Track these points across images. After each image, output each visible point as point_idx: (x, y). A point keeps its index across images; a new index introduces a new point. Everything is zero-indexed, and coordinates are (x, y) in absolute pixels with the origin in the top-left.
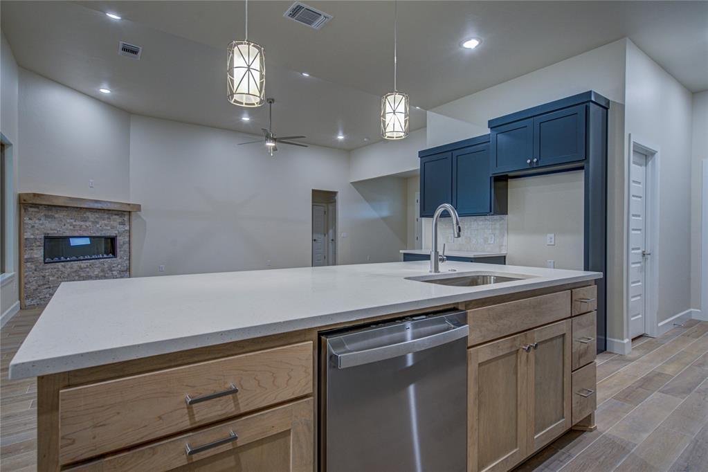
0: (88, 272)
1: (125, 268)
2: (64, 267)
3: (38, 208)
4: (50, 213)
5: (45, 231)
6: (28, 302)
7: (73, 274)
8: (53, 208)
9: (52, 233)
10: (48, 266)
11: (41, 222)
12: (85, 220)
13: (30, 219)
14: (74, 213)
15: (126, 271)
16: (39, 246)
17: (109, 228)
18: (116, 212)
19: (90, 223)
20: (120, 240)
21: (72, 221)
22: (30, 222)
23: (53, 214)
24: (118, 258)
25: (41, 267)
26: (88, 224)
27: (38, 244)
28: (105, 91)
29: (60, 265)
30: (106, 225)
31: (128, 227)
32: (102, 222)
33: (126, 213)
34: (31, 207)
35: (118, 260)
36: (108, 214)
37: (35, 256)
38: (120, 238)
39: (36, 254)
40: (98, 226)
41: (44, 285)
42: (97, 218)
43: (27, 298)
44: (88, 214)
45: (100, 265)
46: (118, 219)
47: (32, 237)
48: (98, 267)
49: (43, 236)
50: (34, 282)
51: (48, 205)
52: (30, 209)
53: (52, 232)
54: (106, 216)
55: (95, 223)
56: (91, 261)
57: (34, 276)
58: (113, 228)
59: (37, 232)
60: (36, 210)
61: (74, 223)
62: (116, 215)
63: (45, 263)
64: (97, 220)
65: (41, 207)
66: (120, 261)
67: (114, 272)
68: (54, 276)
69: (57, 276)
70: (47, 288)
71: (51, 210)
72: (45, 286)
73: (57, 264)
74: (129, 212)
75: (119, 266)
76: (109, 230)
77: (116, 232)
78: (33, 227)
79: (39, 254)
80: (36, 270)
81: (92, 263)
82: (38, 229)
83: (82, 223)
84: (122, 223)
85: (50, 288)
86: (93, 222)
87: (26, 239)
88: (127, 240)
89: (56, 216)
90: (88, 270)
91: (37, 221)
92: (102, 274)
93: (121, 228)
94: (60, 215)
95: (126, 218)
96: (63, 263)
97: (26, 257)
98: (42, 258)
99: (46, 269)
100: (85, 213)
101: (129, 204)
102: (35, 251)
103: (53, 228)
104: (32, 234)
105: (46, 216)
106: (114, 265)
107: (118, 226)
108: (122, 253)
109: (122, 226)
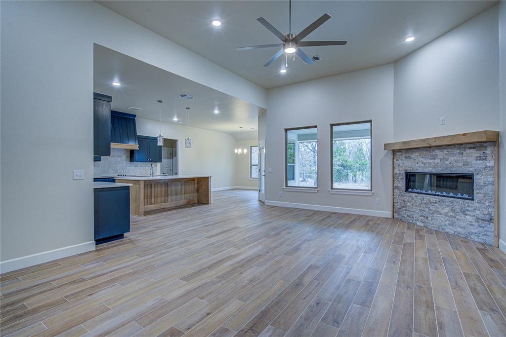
0: (437, 207)
1: (487, 217)
2: (416, 197)
3: (401, 152)
4: (408, 155)
5: (405, 169)
8: (410, 151)
9: (409, 170)
10: (407, 194)
11: (403, 162)
12: (434, 157)
13: (397, 160)
14: (425, 153)
16: (402, 179)
17: (461, 164)
18: (472, 146)
20: (479, 180)
21: (422, 159)
22: (397, 162)
23: (410, 155)
24: (476, 200)
25: (402, 194)
26: (437, 161)
27: (401, 177)
29: (414, 195)
30: (457, 161)
32: (452, 159)
34: (398, 152)
35: (475, 204)
36: (460, 148)
37: (399, 185)
38: (479, 176)
40: (447, 163)
41: (404, 207)
42: (446, 155)
44: (437, 152)
45: (450, 204)
46: (474, 153)
47: (399, 172)
48: (447, 205)
51: (407, 149)
54: (458, 151)
55: (444, 160)
56: (440, 197)
58: (466, 164)
59: (401, 169)
60: (400, 153)
61: (424, 161)
62: (471, 148)
63: (405, 192)
64: (446, 157)
65: (403, 151)
66: (478, 205)
67: (468, 217)
69: (411, 203)
70: (405, 210)
71: (408, 152)
73: (412, 194)
75: (477, 212)
76: (461, 167)
77: (472, 169)
78: (399, 165)
79: (402, 184)
81: (442, 200)
82: (401, 167)
83: (432, 161)
84: (482, 158)
85: (407, 210)
86: (441, 159)
87: (396, 174)
89: (412, 156)
90: (437, 205)
91: (400, 161)
92: (452, 214)
93: (480, 164)
94: (415, 155)
95: (489, 151)
96: (416, 194)
98: (404, 188)
99: (405, 196)
100: (434, 151)
102: (400, 182)
103: (410, 166)
104: (399, 170)
105: (406, 157)
106: (468, 208)
107: (474, 161)
108: (480, 195)
109: (481, 162)
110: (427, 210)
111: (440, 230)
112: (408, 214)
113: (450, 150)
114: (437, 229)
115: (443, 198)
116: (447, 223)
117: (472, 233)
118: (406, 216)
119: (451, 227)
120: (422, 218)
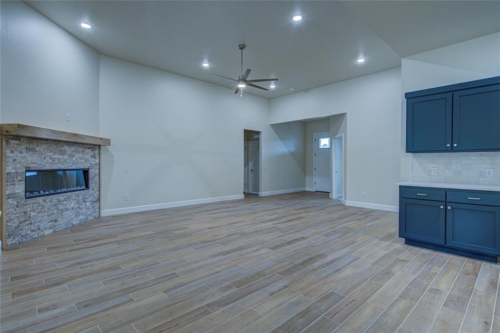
0: (66, 205)
1: (96, 199)
2: (44, 201)
3: (20, 140)
4: (31, 146)
5: (26, 165)
6: (9, 242)
7: (52, 208)
8: (35, 141)
9: (34, 167)
10: (30, 201)
11: (22, 155)
12: (63, 153)
13: (12, 152)
14: (54, 146)
15: (97, 201)
16: (21, 180)
17: (83, 161)
18: (90, 146)
19: (67, 157)
20: (92, 173)
21: (52, 154)
22: (12, 155)
23: (34, 147)
24: (90, 189)
25: (22, 202)
26: (66, 157)
27: (19, 178)
28: (86, 26)
29: (40, 199)
30: (81, 158)
31: (98, 160)
32: (77, 156)
33: (96, 146)
34: (12, 139)
35: (90, 191)
36: (82, 147)
37: (17, 191)
38: (92, 170)
39: (18, 189)
40: (74, 159)
42: (73, 151)
43: (9, 236)
44: (66, 147)
45: (75, 197)
46: (90, 152)
47: (14, 171)
48: (74, 199)
49: (25, 169)
50: (16, 220)
51: (30, 138)
52: (11, 141)
53: (33, 165)
54: (81, 150)
55: (72, 156)
56: (68, 194)
57: (15, 212)
58: (86, 161)
59: (18, 165)
60: (18, 142)
61: (54, 156)
62: (89, 148)
63: (27, 198)
64: (73, 153)
65: (22, 139)
66: (92, 192)
67: (87, 203)
68: (34, 211)
69: (37, 211)
71: (32, 142)
72: (27, 223)
73: (38, 198)
74: (99, 146)
75: (91, 197)
76: (83, 163)
77: (89, 165)
78: (15, 160)
79: (20, 189)
80: (17, 206)
82: (19, 163)
83: (61, 156)
84: (94, 157)
85: (31, 223)
86: (70, 155)
87: (8, 173)
88: (97, 172)
89: (37, 149)
90: (65, 202)
91: (19, 155)
92: (77, 206)
93: (93, 161)
94: (41, 148)
95: (97, 152)
96: (43, 198)
97: (7, 193)
98: (24, 194)
99: (27, 205)
100: (63, 146)
101: (102, 139)
102: (17, 186)
103: (34, 161)
104: (14, 168)
105: (28, 149)
106: (87, 197)
107: (90, 159)
108: (93, 184)
109: (93, 159)
110: (56, 211)
111: (69, 226)
112: (33, 228)
113: (76, 147)
114: (66, 227)
115: (70, 193)
116: (73, 216)
117: (89, 215)
118: (29, 232)
119: (76, 218)
120: (50, 223)
